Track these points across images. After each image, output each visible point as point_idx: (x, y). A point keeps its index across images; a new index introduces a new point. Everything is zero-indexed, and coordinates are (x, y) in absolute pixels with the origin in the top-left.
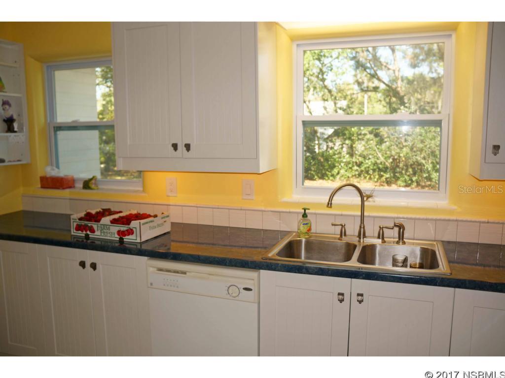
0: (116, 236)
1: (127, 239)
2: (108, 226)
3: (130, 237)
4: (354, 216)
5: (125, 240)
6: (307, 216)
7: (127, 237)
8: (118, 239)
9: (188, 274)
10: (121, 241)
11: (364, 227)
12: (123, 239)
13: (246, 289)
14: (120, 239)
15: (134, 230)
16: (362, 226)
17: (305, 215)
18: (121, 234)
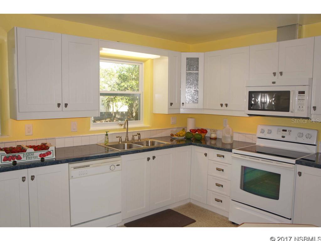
0: (39, 157)
1: (46, 158)
2: (32, 153)
3: (49, 156)
4: (124, 133)
5: (45, 159)
6: (108, 135)
7: (46, 157)
8: (40, 159)
9: (90, 166)
10: (42, 160)
11: (128, 137)
12: (44, 158)
13: (118, 165)
14: (41, 159)
15: (52, 151)
16: (127, 136)
17: (107, 135)
18: (42, 156)
